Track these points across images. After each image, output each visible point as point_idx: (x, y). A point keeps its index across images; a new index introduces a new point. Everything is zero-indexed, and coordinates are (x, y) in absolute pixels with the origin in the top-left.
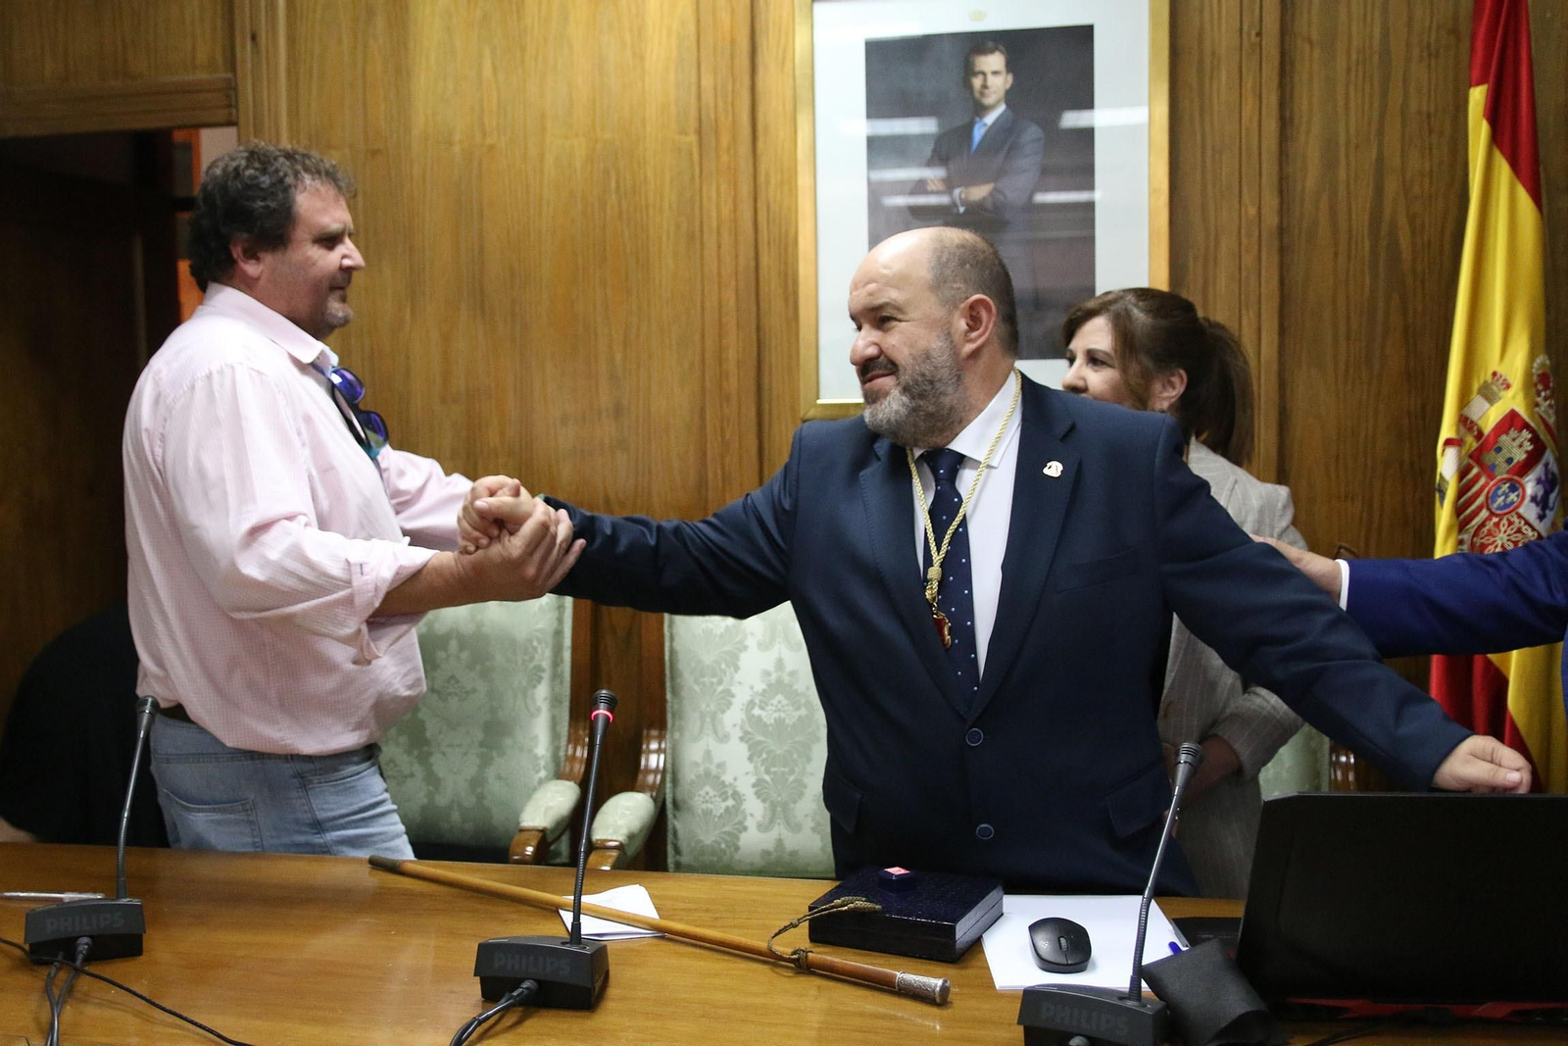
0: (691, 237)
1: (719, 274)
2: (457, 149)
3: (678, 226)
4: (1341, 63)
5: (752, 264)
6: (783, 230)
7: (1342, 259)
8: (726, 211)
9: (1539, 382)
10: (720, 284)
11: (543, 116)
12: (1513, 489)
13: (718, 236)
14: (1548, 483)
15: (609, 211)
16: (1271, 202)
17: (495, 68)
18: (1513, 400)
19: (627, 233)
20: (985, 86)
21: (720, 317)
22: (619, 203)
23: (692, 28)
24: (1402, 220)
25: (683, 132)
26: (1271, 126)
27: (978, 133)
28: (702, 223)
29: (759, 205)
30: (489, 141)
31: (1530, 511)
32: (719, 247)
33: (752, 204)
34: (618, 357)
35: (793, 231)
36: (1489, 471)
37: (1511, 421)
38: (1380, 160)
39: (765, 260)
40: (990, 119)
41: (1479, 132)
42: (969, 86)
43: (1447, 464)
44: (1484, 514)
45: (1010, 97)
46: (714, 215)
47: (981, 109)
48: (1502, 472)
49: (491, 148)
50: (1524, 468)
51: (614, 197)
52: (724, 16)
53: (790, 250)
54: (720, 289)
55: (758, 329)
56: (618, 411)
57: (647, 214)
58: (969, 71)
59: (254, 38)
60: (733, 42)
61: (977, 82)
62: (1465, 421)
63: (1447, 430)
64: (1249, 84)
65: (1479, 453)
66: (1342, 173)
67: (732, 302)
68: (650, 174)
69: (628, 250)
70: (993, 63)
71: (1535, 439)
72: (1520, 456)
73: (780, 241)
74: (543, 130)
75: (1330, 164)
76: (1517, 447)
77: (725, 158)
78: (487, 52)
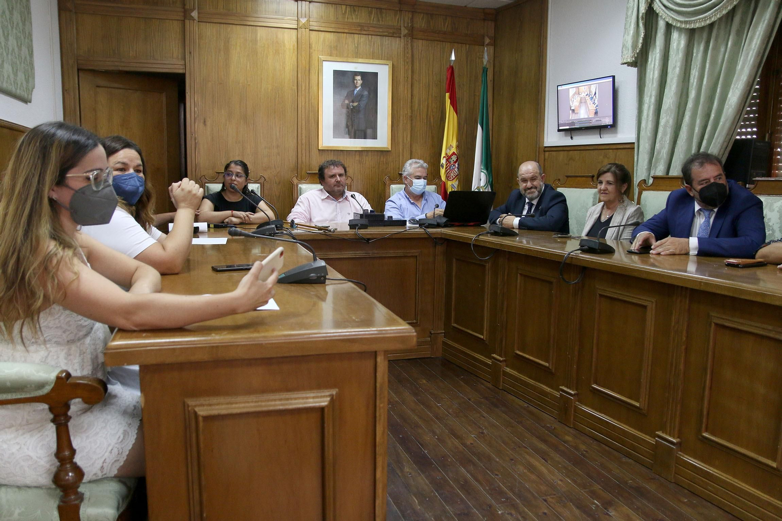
0: (294, 109)
1: (302, 117)
2: (241, 84)
3: (292, 106)
4: (421, 85)
5: (308, 116)
6: (315, 109)
7: (421, 122)
8: (303, 104)
9: (458, 147)
10: (302, 120)
11: (261, 79)
12: (454, 166)
13: (301, 109)
14: (458, 165)
15: (276, 102)
16: (409, 111)
17: (250, 68)
18: (454, 150)
20: (357, 83)
21: (302, 127)
23: (296, 63)
24: (432, 116)
25: (293, 86)
26: (410, 96)
27: (355, 92)
28: (298, 106)
30: (248, 83)
31: (456, 170)
32: (302, 112)
33: (309, 102)
34: (278, 134)
35: (317, 109)
36: (450, 162)
37: (454, 153)
38: (428, 103)
39: (310, 115)
40: (358, 89)
41: (448, 101)
42: (354, 82)
43: (443, 161)
44: (449, 170)
45: (362, 85)
46: (301, 104)
47: (356, 87)
48: (452, 163)
49: (249, 85)
50: (455, 162)
51: (277, 99)
52: (304, 62)
53: (316, 113)
55: (309, 130)
56: (278, 146)
57: (285, 103)
58: (354, 79)
59: (190, 53)
60: (305, 68)
61: (355, 82)
62: (446, 154)
63: (443, 155)
64: (406, 87)
65: (448, 158)
66: (421, 106)
67: (304, 124)
68: (286, 94)
70: (359, 78)
71: (457, 157)
72: (455, 160)
73: (314, 111)
74: (262, 82)
75: (419, 105)
76: (454, 158)
77: (303, 93)
78: (248, 63)
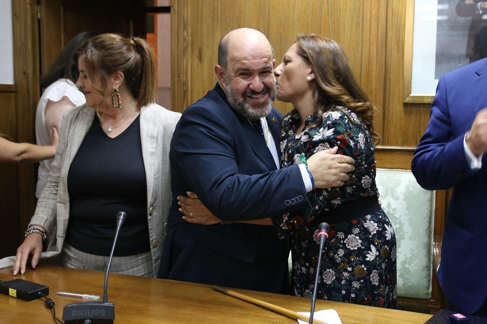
0: (358, 23)
1: (370, 39)
5: (385, 35)
6: (399, 21)
8: (374, 12)
10: (370, 43)
13: (370, 23)
15: (323, 12)
19: (330, 21)
21: (369, 58)
22: (328, 8)
28: (363, 17)
29: (389, 9)
32: (370, 27)
33: (386, 9)
35: (403, 20)
39: (390, 33)
46: (369, 14)
51: (326, 6)
53: (401, 29)
54: (369, 45)
55: (385, 63)
57: (340, 13)
67: (375, 51)
69: (331, 28)
73: (397, 25)
